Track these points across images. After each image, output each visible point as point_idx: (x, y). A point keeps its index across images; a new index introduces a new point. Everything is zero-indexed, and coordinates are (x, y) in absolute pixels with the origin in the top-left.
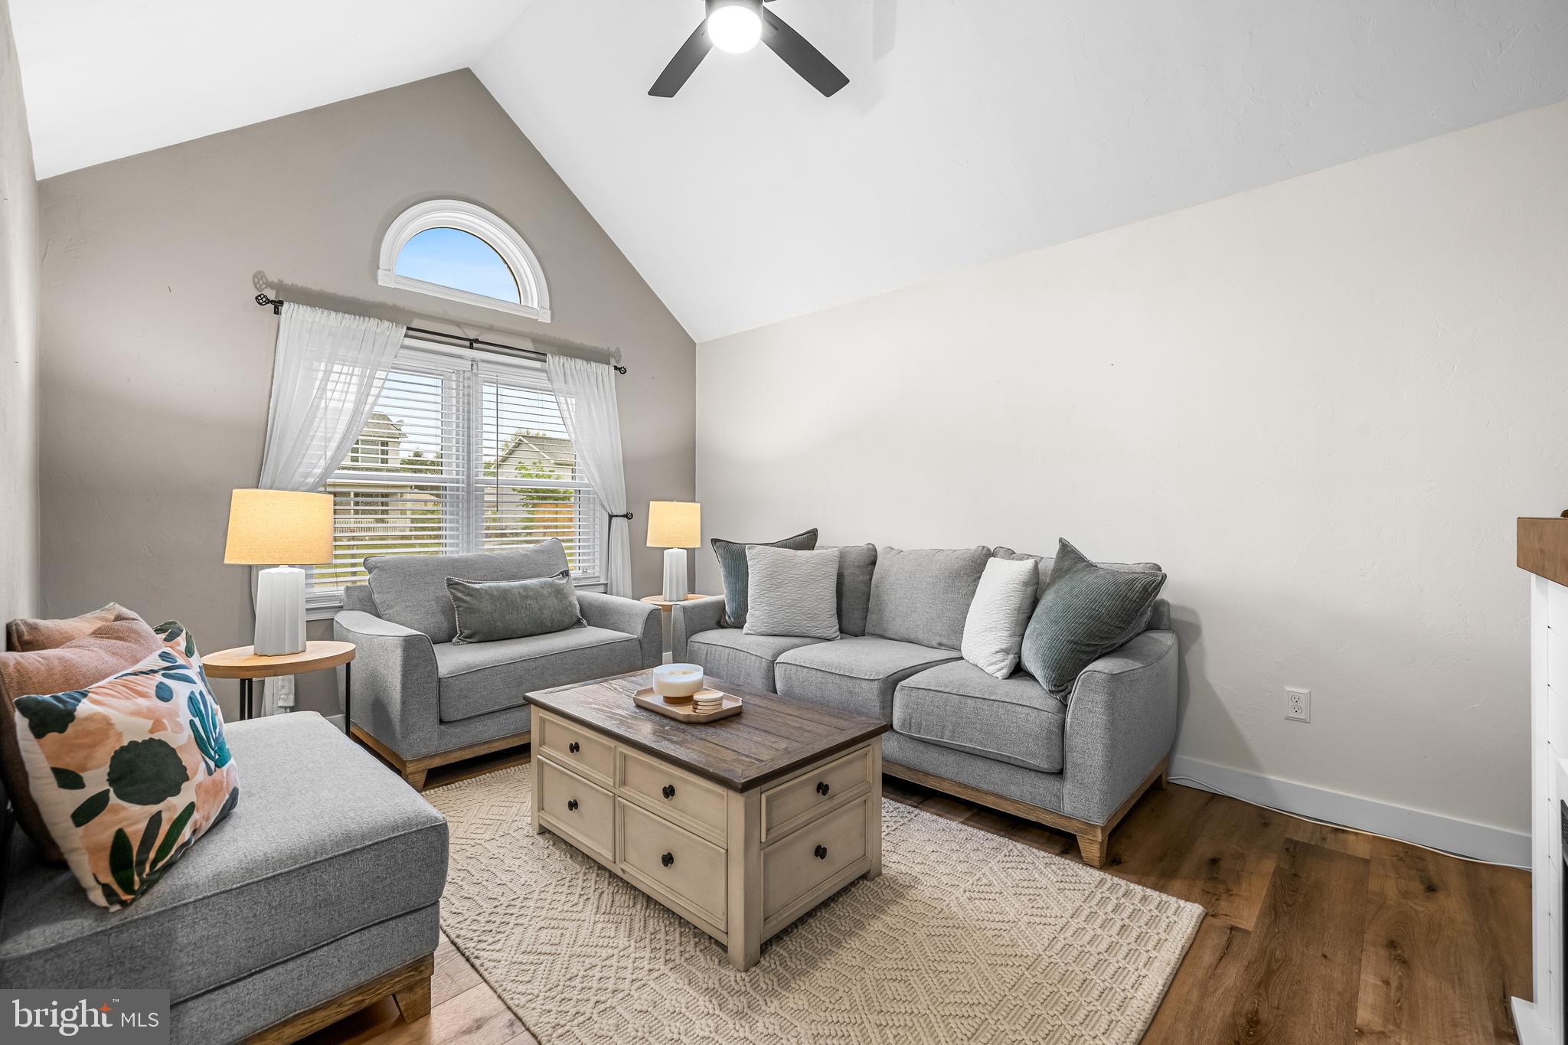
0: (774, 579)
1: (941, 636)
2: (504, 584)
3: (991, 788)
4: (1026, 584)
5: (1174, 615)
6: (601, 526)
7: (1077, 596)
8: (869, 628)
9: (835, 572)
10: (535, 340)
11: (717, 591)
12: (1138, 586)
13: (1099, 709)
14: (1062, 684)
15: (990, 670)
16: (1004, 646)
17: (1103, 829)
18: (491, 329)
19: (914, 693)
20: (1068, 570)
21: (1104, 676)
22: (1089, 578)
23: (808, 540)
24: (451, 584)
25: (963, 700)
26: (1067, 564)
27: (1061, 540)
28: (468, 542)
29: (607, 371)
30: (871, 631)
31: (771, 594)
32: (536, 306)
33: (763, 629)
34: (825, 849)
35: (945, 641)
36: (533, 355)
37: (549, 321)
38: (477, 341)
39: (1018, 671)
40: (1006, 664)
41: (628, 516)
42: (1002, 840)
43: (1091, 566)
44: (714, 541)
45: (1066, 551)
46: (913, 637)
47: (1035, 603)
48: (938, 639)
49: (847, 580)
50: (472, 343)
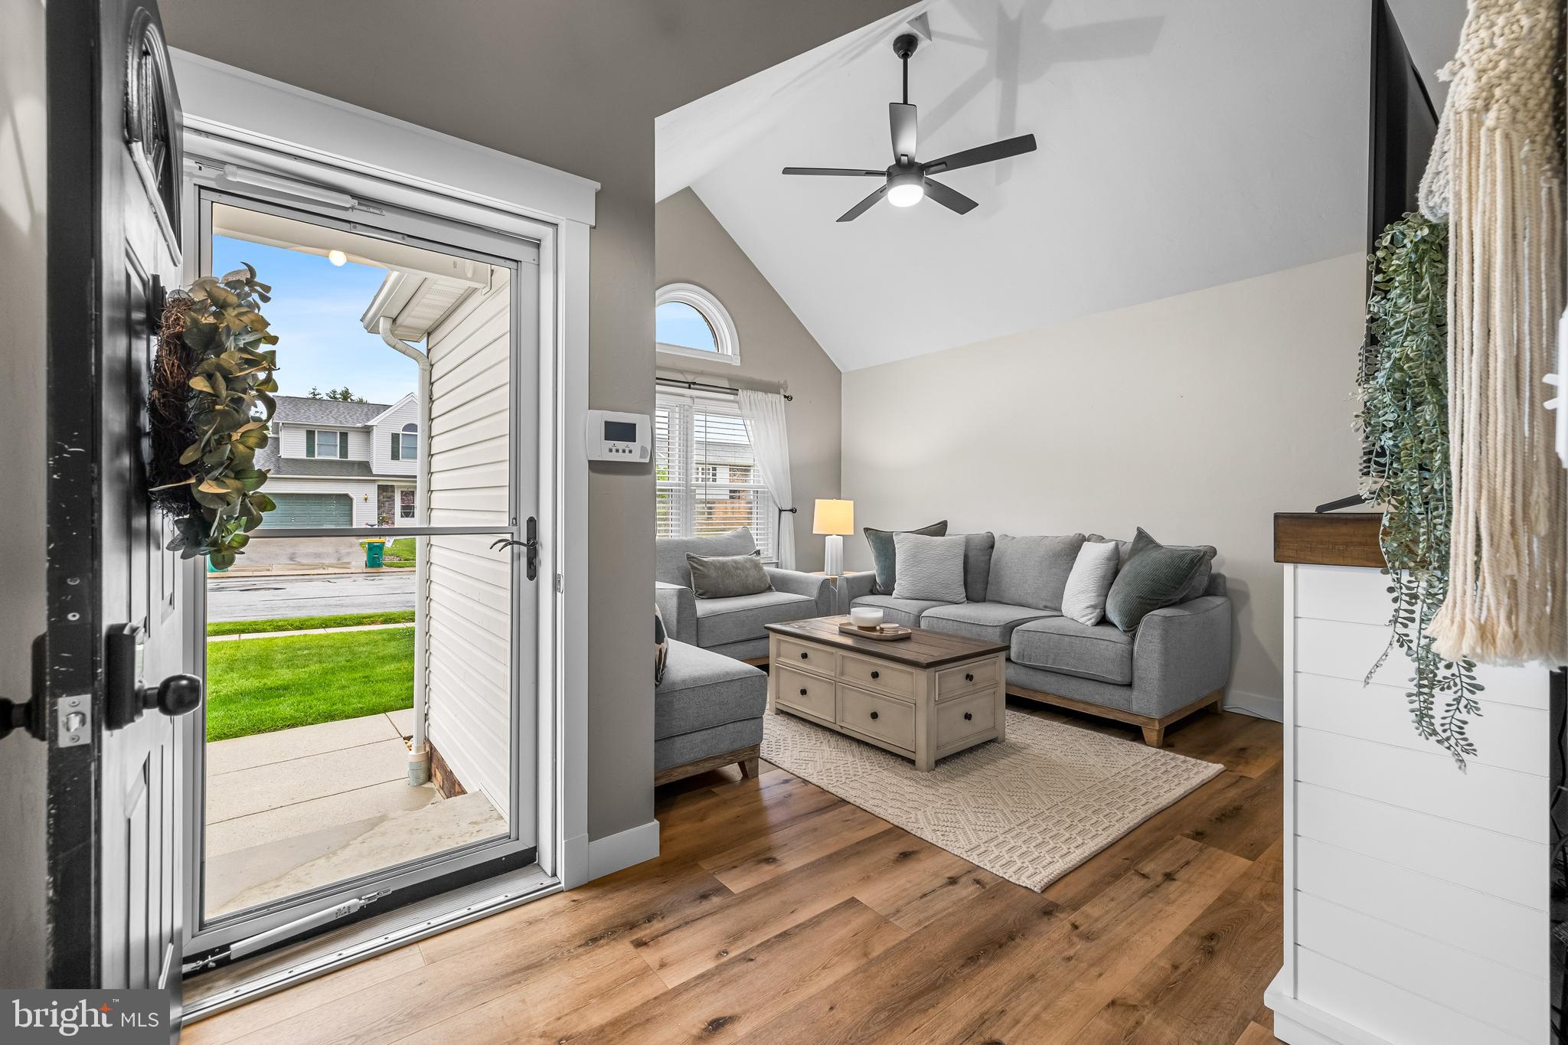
0: (915, 558)
1: (1046, 600)
2: (721, 558)
3: (1081, 698)
4: (1109, 559)
5: (1229, 585)
6: (773, 518)
7: (1145, 567)
8: (989, 596)
9: (962, 552)
10: (730, 379)
11: (869, 567)
12: (1187, 559)
13: (1156, 640)
14: (1132, 626)
15: (1082, 620)
16: (1093, 603)
17: (1160, 721)
18: (702, 373)
19: (1026, 635)
20: (1141, 550)
21: (1159, 618)
22: (1154, 554)
23: (940, 529)
24: (689, 558)
25: (1061, 637)
26: (1141, 545)
27: (1138, 528)
28: (686, 530)
29: (779, 399)
30: (990, 598)
31: (914, 569)
32: (730, 353)
33: (908, 595)
34: (971, 715)
35: (1049, 604)
36: (729, 391)
37: (739, 364)
38: (694, 383)
39: (1103, 621)
40: (1094, 615)
41: (793, 511)
42: (1089, 732)
43: (1158, 546)
44: (866, 530)
45: (1141, 535)
46: (1024, 602)
47: (1116, 572)
48: (1044, 603)
49: (971, 560)
50: (690, 385)
